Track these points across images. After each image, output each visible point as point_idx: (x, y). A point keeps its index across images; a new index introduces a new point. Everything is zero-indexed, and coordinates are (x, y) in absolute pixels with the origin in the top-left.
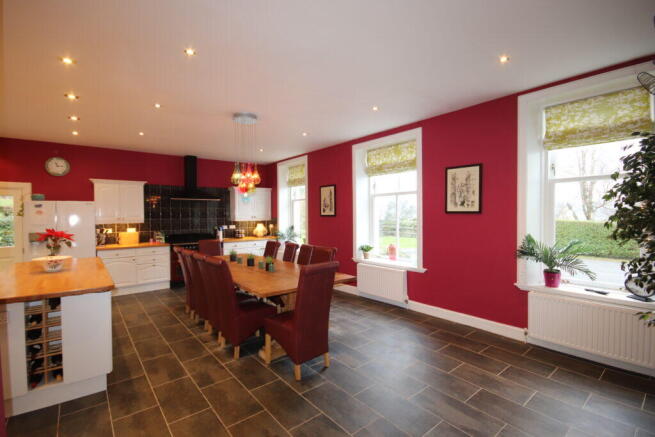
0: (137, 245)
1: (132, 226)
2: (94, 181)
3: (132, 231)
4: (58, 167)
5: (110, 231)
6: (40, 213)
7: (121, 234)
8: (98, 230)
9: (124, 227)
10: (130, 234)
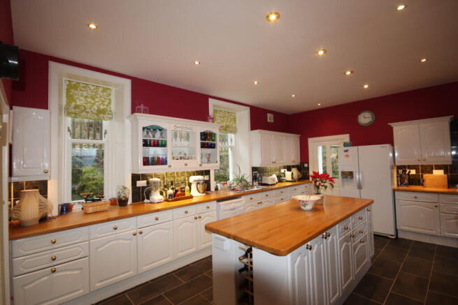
0: (446, 190)
1: (438, 167)
2: (392, 124)
3: (438, 173)
4: (365, 118)
5: (413, 172)
6: (347, 156)
7: (426, 176)
8: (400, 171)
9: (429, 169)
10: (437, 176)
